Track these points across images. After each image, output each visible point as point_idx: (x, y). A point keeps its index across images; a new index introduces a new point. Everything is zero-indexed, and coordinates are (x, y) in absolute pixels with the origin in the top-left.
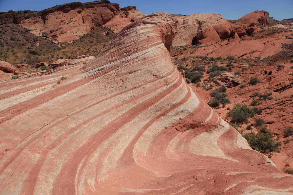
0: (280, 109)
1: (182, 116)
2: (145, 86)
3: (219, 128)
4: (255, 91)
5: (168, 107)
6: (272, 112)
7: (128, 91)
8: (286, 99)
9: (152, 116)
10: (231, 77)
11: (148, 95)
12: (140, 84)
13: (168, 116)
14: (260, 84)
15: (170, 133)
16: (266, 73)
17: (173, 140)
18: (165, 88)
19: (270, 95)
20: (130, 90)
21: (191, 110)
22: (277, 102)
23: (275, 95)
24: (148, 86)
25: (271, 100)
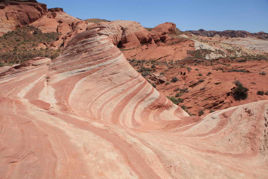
0: (194, 99)
1: (153, 101)
2: (127, 83)
3: (173, 107)
4: (177, 87)
5: (144, 96)
6: (190, 101)
7: (117, 86)
8: (197, 92)
9: (137, 101)
10: (158, 77)
11: (132, 89)
12: (124, 82)
13: (145, 101)
14: (179, 82)
15: (148, 111)
16: (181, 73)
17: (150, 115)
18: (139, 84)
19: (187, 89)
20: (119, 86)
21: (157, 97)
22: (192, 94)
23: (190, 89)
24: (130, 83)
25: (188, 93)
